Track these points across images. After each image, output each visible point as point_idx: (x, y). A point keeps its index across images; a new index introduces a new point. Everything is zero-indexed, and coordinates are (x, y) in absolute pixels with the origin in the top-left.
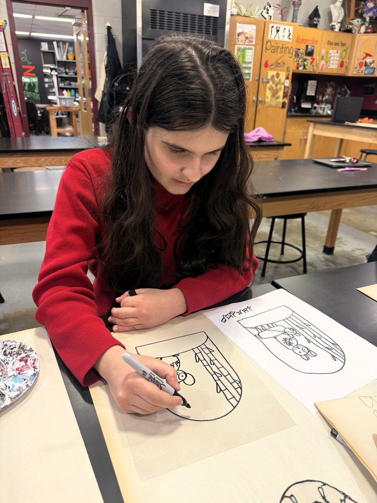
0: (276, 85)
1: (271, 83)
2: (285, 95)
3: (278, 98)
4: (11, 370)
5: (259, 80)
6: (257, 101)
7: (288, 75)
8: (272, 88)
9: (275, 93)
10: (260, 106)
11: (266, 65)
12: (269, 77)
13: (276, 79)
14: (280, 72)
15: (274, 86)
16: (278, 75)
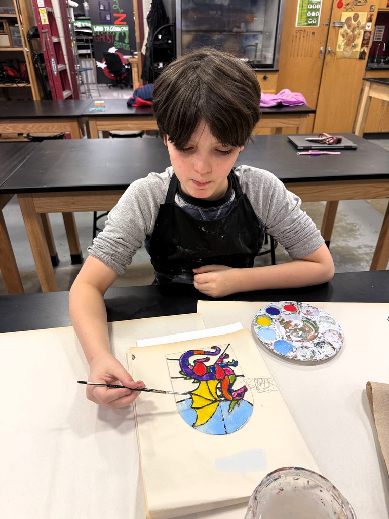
0: (353, 30)
1: (346, 27)
2: (365, 42)
3: (355, 46)
5: (329, 25)
6: (326, 51)
7: (372, 15)
8: (347, 34)
9: (350, 41)
10: (328, 57)
11: (340, 5)
12: (343, 20)
13: (353, 22)
14: (359, 13)
15: (349, 31)
16: (356, 17)
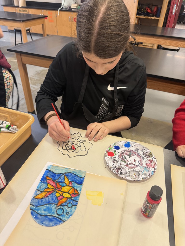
4: (144, 164)
